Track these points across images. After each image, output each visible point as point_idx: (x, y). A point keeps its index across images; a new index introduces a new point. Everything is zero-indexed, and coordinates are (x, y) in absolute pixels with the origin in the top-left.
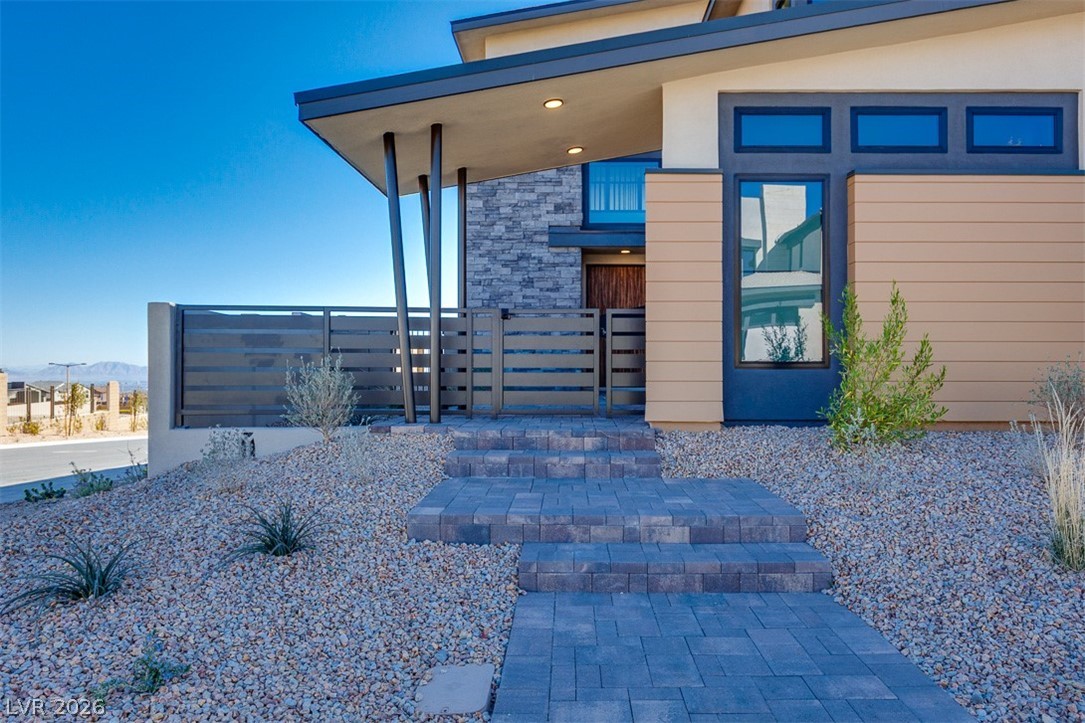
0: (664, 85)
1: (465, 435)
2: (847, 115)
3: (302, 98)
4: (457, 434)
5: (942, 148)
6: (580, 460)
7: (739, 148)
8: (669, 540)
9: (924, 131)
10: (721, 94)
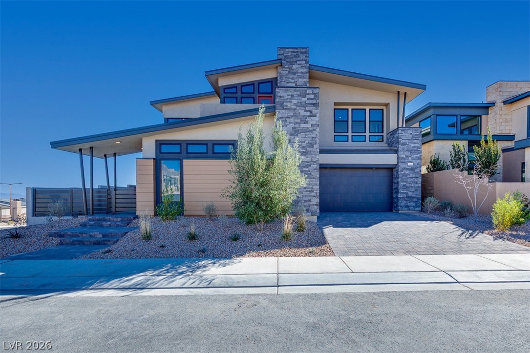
0: (143, 139)
1: (91, 218)
2: (185, 145)
3: (52, 143)
4: (89, 217)
5: (207, 153)
6: (109, 223)
7: (161, 153)
8: (98, 237)
9: (203, 149)
10: (156, 140)
